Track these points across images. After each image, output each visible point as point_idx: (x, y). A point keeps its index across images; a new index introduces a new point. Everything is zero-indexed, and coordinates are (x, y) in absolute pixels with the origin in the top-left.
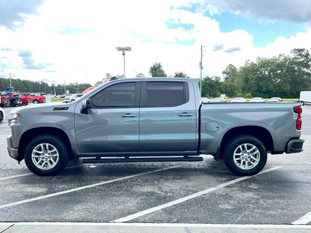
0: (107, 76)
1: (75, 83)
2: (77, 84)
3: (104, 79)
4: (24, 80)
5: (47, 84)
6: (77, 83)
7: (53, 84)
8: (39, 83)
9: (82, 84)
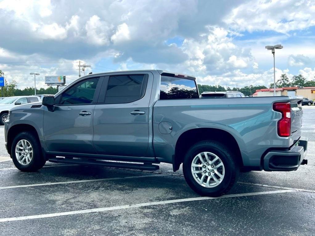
0: (282, 77)
1: (250, 86)
2: (252, 87)
3: (279, 80)
4: (203, 85)
5: (224, 88)
6: (252, 85)
7: (229, 88)
8: (216, 87)
9: (257, 87)
